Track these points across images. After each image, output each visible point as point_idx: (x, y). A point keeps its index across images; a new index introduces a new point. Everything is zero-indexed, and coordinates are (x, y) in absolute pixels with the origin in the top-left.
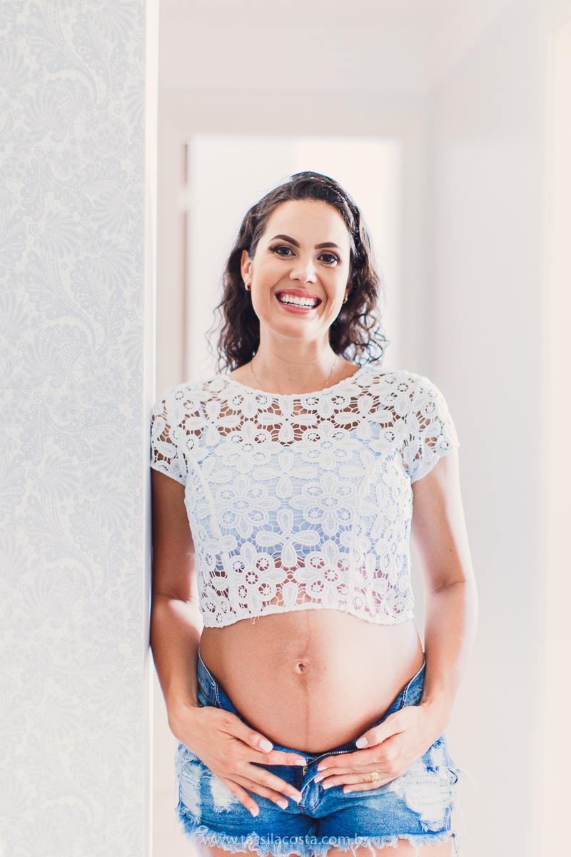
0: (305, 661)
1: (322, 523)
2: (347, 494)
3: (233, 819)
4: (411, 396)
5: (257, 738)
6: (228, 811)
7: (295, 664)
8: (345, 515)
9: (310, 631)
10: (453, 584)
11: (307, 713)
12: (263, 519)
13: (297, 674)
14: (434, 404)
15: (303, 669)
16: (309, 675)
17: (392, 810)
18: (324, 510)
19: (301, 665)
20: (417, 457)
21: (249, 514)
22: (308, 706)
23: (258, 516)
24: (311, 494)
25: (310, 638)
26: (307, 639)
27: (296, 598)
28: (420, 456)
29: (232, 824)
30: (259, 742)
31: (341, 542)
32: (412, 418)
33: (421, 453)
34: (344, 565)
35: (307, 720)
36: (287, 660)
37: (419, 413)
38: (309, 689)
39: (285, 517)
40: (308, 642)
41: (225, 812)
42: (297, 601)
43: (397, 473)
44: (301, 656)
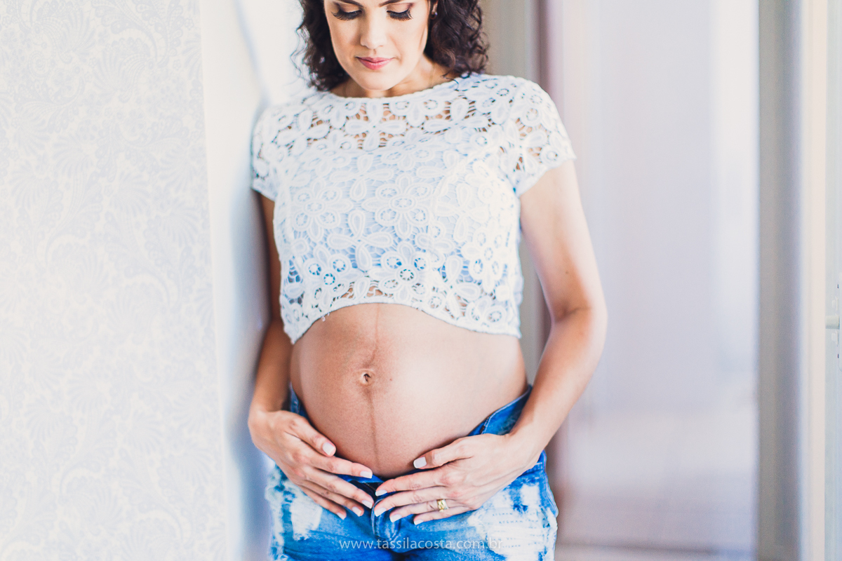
0: (371, 371)
1: (395, 225)
2: (422, 194)
3: (311, 548)
4: (511, 101)
5: (321, 442)
6: (305, 539)
7: (359, 373)
8: (420, 216)
9: (377, 341)
10: (575, 311)
11: (373, 428)
12: (334, 221)
13: (361, 385)
14: (537, 111)
15: (369, 379)
16: (374, 386)
17: (472, 552)
18: (396, 211)
19: (367, 375)
20: (518, 167)
21: (322, 216)
22: (373, 419)
23: (330, 218)
24: (385, 195)
25: (377, 348)
26: (374, 348)
27: (367, 291)
28: (521, 166)
29: (311, 553)
30: (322, 445)
31: (417, 243)
32: (511, 125)
33: (522, 162)
34: (420, 264)
35: (374, 435)
36: (352, 369)
37: (519, 120)
38: (374, 401)
39: (357, 218)
40: (374, 351)
41: (302, 539)
42: (368, 294)
43: (487, 173)
44: (367, 365)
